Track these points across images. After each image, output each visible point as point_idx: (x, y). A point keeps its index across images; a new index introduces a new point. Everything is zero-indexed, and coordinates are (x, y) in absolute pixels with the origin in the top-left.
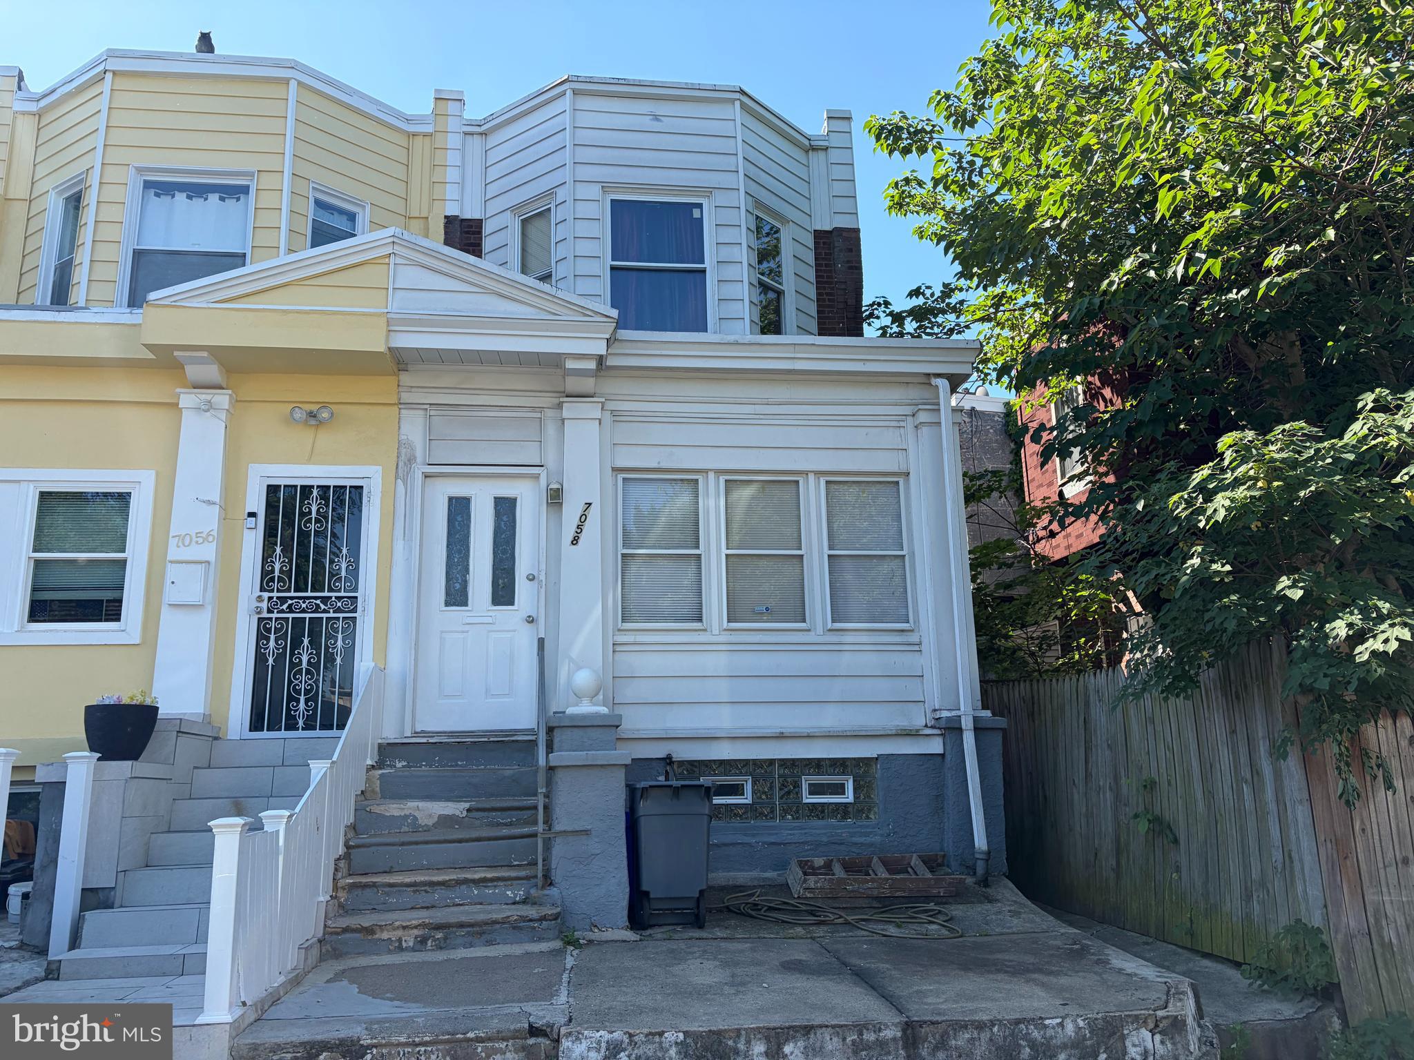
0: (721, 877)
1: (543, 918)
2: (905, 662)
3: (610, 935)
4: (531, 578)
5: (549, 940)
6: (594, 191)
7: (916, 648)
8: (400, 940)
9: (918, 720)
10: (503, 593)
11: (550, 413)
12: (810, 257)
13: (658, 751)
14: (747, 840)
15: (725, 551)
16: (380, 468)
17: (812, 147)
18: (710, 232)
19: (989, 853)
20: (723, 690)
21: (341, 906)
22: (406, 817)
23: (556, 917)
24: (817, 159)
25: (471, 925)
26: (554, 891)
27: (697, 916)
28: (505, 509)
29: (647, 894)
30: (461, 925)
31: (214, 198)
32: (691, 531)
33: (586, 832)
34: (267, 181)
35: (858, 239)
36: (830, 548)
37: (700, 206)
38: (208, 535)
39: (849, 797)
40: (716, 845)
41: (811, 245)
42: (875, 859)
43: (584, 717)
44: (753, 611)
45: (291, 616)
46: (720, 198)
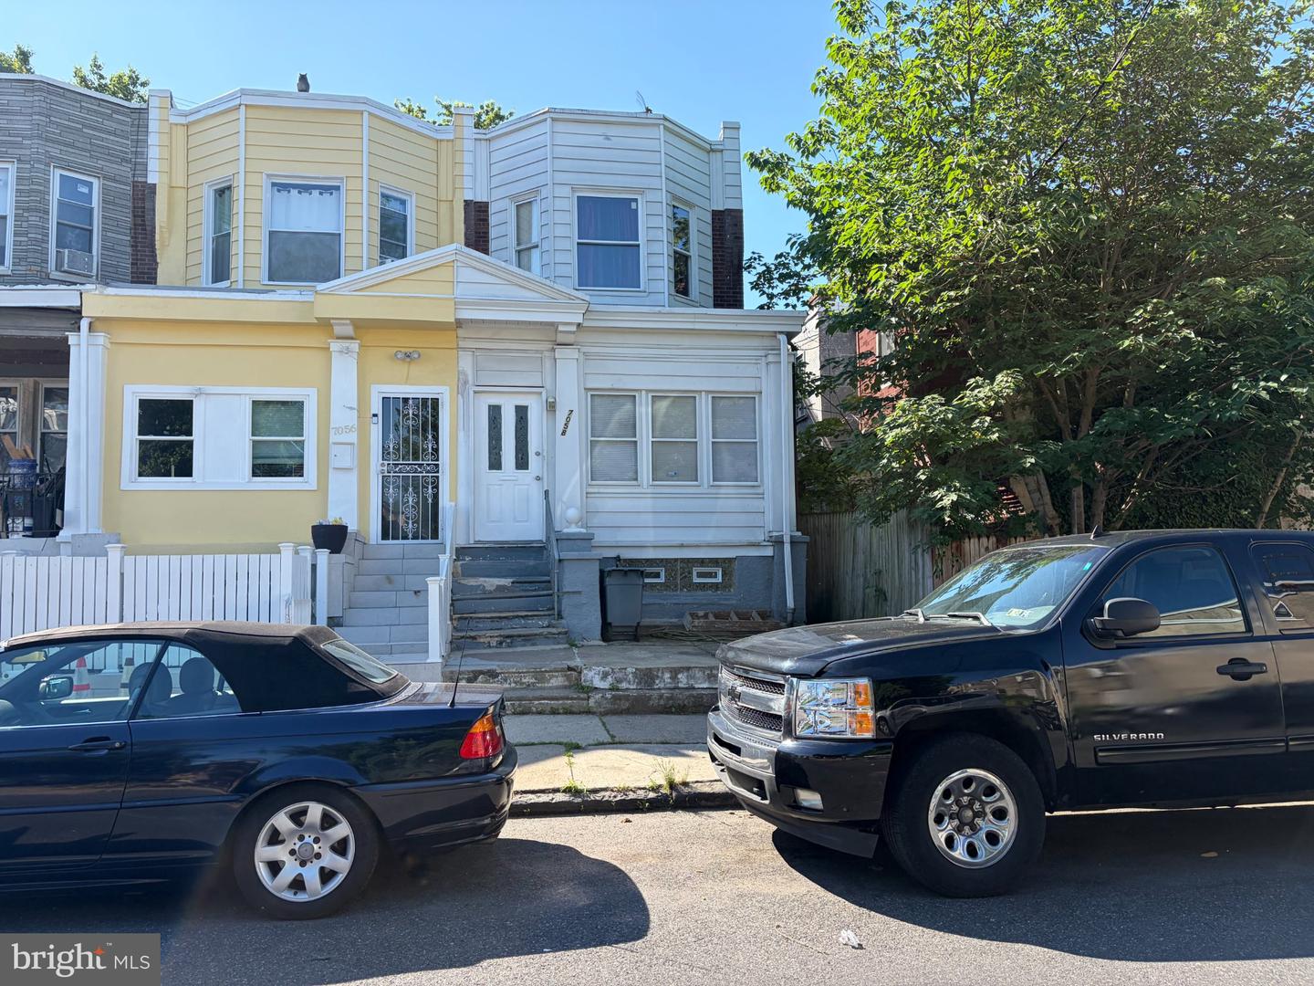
0: (646, 621)
1: (559, 633)
2: (755, 504)
3: (592, 643)
4: (538, 454)
5: (562, 643)
6: (566, 191)
7: (761, 496)
8: (489, 643)
9: (760, 537)
10: (522, 463)
11: (547, 354)
12: (709, 230)
13: (612, 553)
14: (661, 602)
15: (651, 439)
16: (448, 388)
17: (711, 150)
18: (643, 222)
19: (794, 609)
20: (649, 519)
21: (454, 628)
22: (479, 586)
23: (566, 633)
24: (716, 157)
25: (524, 636)
26: (563, 621)
27: (635, 636)
28: (522, 413)
29: (610, 624)
30: (520, 636)
31: (316, 193)
32: (631, 427)
33: (579, 592)
34: (352, 184)
35: (741, 217)
36: (713, 438)
37: (636, 200)
38: (352, 427)
39: (719, 579)
40: (646, 605)
41: (710, 220)
42: (732, 613)
43: (574, 534)
44: (667, 475)
45: (401, 475)
46: (650, 196)
